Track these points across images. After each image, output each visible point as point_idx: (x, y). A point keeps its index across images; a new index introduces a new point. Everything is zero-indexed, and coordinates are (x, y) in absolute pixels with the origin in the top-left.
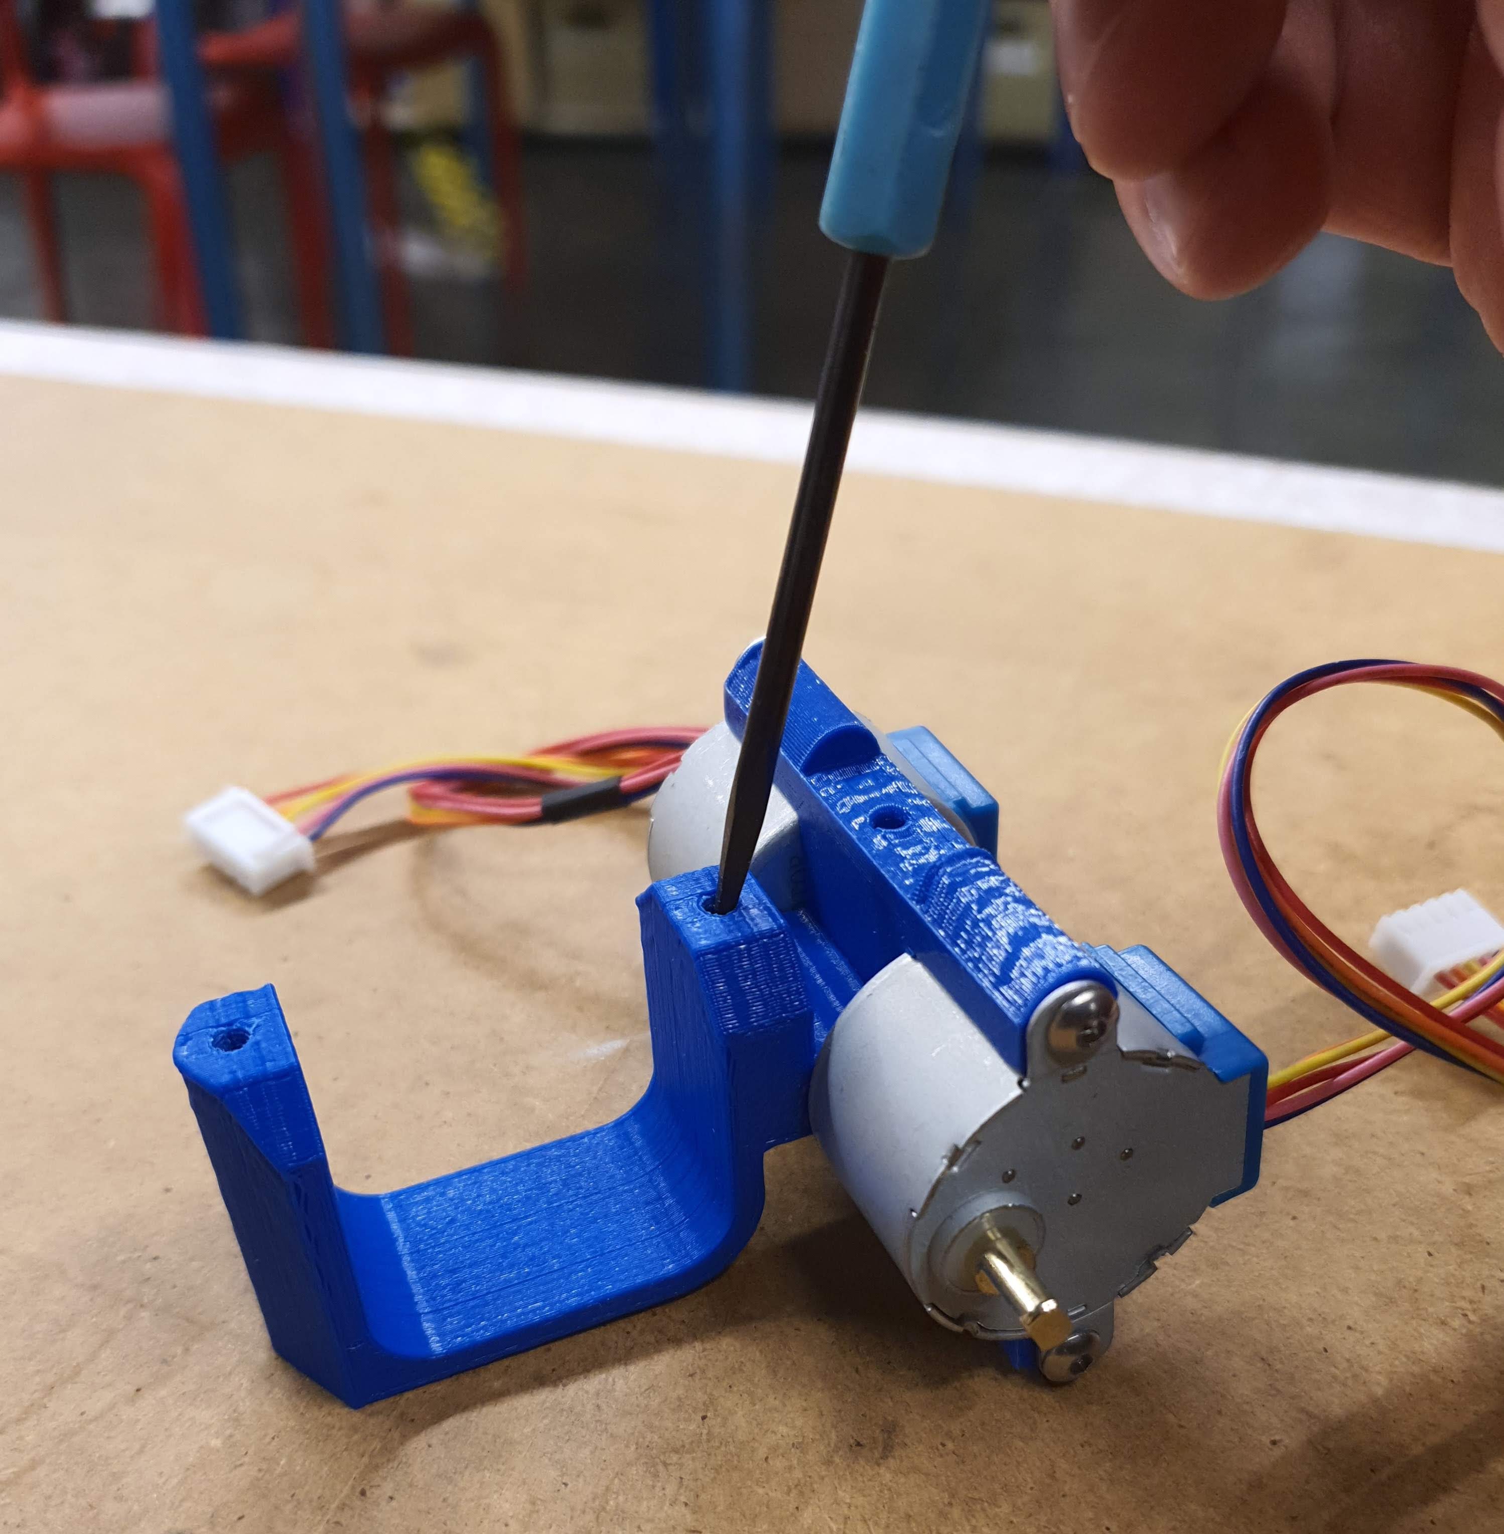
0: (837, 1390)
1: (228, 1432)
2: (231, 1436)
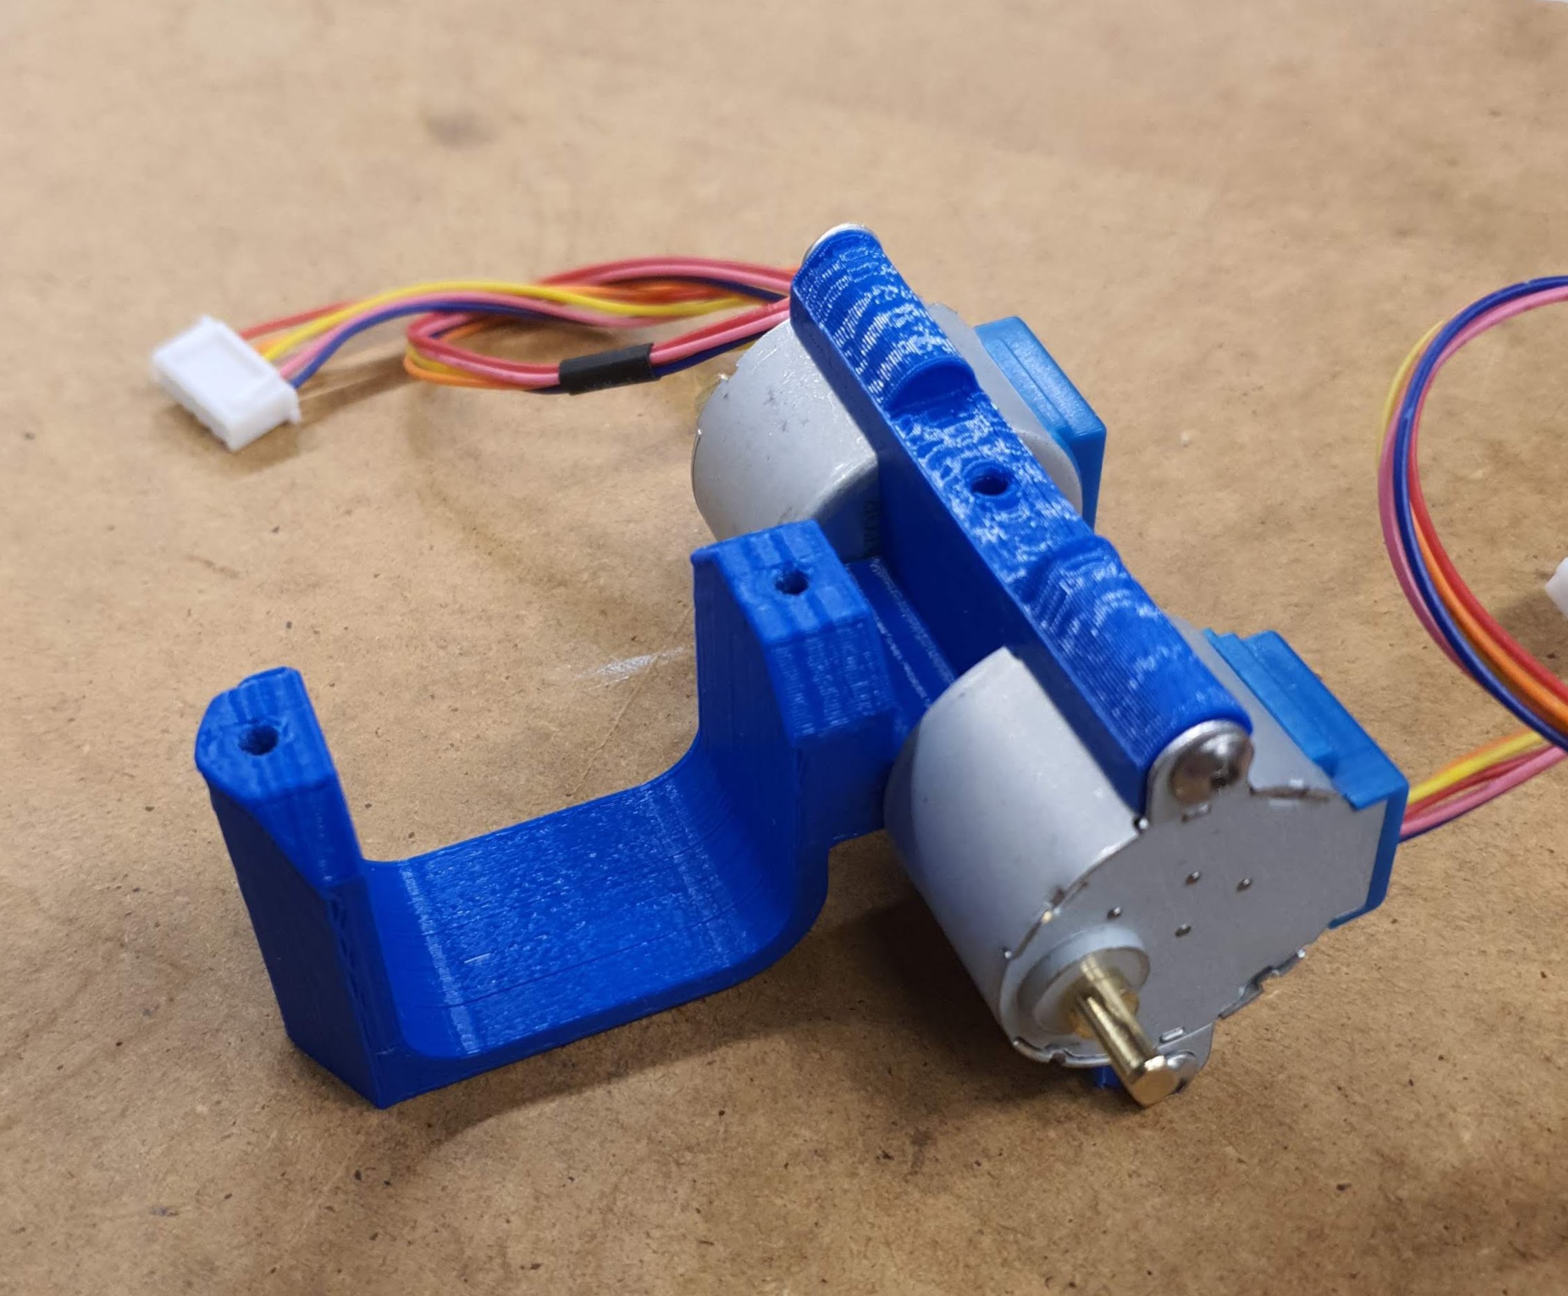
0: (867, 1091)
1: (216, 1098)
2: (218, 1103)
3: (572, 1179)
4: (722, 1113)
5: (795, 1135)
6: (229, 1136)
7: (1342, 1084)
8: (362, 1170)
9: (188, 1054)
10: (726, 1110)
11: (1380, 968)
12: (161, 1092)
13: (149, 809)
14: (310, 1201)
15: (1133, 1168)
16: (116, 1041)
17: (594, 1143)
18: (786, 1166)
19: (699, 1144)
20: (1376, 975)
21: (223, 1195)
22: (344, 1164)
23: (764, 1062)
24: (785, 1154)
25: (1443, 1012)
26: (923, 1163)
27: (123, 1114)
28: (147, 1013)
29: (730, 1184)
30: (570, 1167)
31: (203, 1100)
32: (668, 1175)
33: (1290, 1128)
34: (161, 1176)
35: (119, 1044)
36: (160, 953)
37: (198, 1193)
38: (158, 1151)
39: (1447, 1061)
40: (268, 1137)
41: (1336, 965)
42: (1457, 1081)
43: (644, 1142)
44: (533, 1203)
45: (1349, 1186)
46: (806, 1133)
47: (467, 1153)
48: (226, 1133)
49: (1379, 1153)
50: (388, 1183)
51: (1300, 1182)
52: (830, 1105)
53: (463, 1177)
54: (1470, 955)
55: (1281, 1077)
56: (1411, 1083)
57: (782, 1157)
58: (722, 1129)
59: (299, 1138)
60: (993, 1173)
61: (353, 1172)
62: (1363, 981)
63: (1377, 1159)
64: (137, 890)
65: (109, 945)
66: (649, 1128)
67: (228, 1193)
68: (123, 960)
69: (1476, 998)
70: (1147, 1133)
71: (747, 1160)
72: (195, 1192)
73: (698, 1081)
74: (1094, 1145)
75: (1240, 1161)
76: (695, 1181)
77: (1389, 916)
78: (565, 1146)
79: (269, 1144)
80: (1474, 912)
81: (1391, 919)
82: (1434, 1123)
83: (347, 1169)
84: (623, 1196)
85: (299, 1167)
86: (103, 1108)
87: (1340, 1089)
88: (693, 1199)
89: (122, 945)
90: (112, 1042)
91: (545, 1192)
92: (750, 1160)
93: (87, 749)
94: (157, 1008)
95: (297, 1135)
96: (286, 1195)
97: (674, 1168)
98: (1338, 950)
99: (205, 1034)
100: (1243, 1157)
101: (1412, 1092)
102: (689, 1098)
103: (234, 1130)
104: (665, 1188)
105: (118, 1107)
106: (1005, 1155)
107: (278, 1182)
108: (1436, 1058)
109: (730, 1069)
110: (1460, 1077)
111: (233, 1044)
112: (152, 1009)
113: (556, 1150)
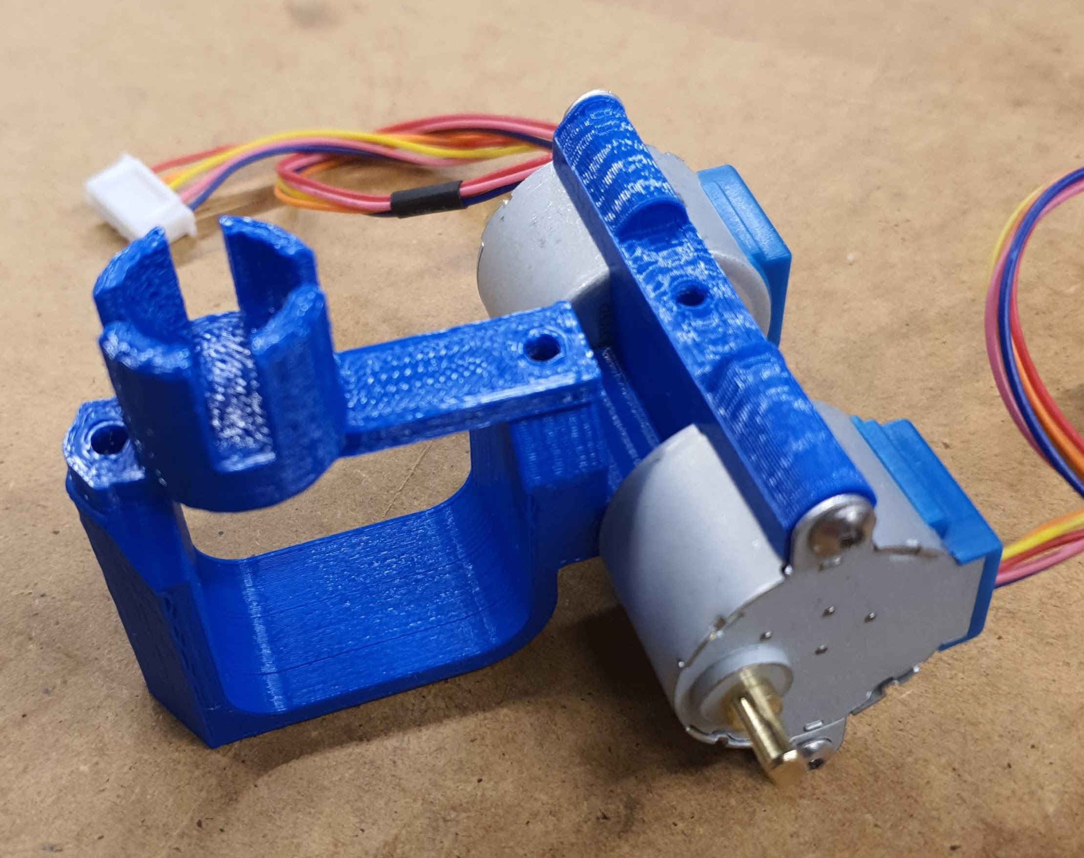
0: (592, 765)
1: (95, 759)
2: (97, 763)
3: (363, 830)
4: (480, 781)
5: (535, 799)
6: (103, 790)
7: (956, 766)
8: (203, 820)
9: (75, 725)
10: (484, 778)
11: (988, 675)
12: (54, 754)
13: (56, 533)
14: (163, 843)
15: (795, 830)
16: (22, 714)
17: (381, 802)
18: (528, 823)
19: (461, 805)
20: (984, 679)
21: (96, 837)
22: (190, 814)
23: (513, 740)
24: (527, 814)
25: (1035, 710)
26: (633, 823)
27: (25, 770)
28: (46, 692)
29: (484, 836)
30: (361, 822)
31: (85, 762)
32: (436, 829)
33: (916, 801)
34: (51, 819)
35: (24, 716)
36: (58, 645)
37: (78, 834)
38: (49, 800)
39: (1038, 749)
40: (133, 792)
41: (954, 672)
42: (1045, 765)
43: (420, 802)
44: (332, 848)
45: (959, 847)
46: (544, 797)
47: (283, 808)
48: (102, 788)
49: (983, 821)
50: (222, 830)
51: (922, 843)
52: (563, 776)
53: (280, 827)
54: (1058, 666)
55: (910, 759)
56: (1009, 766)
57: (525, 817)
58: (479, 793)
59: (156, 794)
60: (685, 832)
61: (197, 821)
62: (974, 685)
63: (981, 826)
64: (43, 596)
65: (21, 638)
66: (423, 790)
67: (100, 835)
68: (30, 650)
69: (1061, 700)
70: (805, 802)
71: (497, 818)
72: (76, 833)
73: (463, 755)
74: (765, 811)
75: (876, 826)
76: (457, 834)
77: (996, 634)
78: (359, 804)
79: (133, 797)
80: (1062, 632)
81: (997, 636)
82: (1026, 798)
83: (192, 818)
84: (401, 845)
85: (155, 816)
86: (10, 765)
87: (954, 769)
88: (455, 849)
89: (30, 639)
90: (18, 714)
91: (342, 840)
92: (500, 817)
93: (11, 485)
94: (54, 688)
95: (154, 791)
96: (144, 837)
97: (441, 823)
98: (956, 660)
99: (89, 709)
100: (879, 823)
101: (1010, 773)
102: (455, 768)
103: (108, 785)
104: (434, 840)
105: (21, 766)
106: (696, 818)
107: (140, 827)
108: (1029, 747)
109: (487, 746)
110: (1047, 761)
111: (110, 718)
112: (50, 689)
113: (352, 807)
